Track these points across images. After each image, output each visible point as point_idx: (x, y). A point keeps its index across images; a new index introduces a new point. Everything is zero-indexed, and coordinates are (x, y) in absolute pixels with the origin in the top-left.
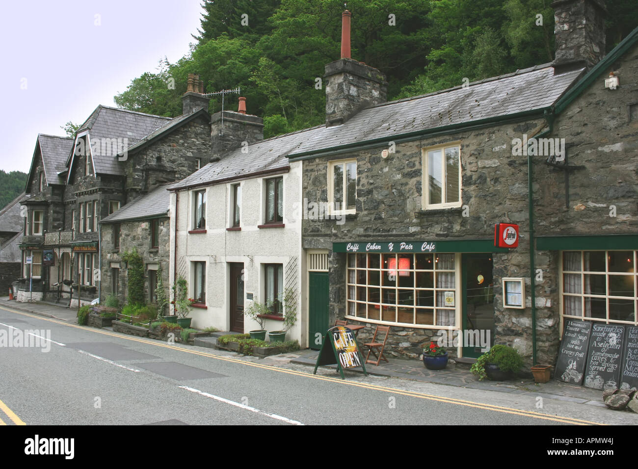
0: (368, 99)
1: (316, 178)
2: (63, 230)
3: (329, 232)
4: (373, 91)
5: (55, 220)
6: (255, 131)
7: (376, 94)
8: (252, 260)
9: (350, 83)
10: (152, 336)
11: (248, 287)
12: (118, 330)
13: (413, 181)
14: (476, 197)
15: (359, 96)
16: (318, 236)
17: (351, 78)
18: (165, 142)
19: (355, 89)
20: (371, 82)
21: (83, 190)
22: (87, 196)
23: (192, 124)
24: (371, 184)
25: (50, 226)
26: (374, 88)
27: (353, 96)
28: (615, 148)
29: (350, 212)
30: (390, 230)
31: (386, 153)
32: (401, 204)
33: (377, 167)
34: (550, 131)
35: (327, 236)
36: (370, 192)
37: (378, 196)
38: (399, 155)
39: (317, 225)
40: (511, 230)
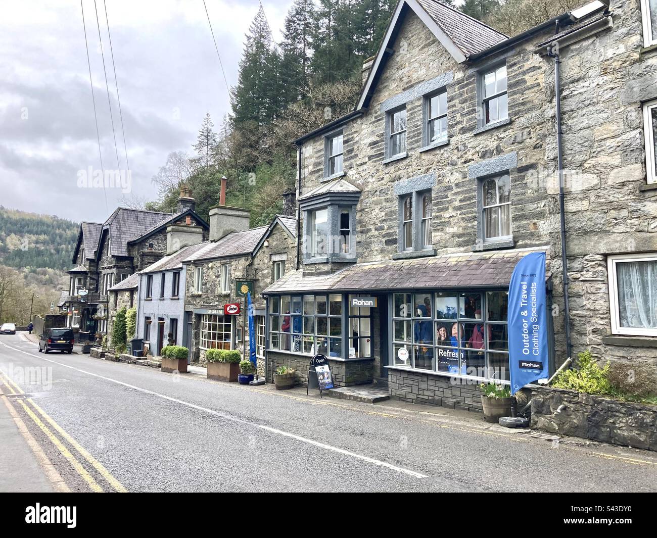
1: (191, 274)
8: (167, 317)
11: (165, 331)
13: (218, 280)
14: (233, 289)
16: (189, 304)
18: (162, 233)
22: (108, 270)
24: (207, 280)
28: (265, 272)
29: (200, 293)
30: (210, 303)
31: (211, 265)
32: (214, 291)
33: (209, 271)
34: (252, 262)
35: (192, 304)
36: (206, 284)
37: (208, 286)
38: (215, 266)
39: (190, 299)
40: (233, 306)
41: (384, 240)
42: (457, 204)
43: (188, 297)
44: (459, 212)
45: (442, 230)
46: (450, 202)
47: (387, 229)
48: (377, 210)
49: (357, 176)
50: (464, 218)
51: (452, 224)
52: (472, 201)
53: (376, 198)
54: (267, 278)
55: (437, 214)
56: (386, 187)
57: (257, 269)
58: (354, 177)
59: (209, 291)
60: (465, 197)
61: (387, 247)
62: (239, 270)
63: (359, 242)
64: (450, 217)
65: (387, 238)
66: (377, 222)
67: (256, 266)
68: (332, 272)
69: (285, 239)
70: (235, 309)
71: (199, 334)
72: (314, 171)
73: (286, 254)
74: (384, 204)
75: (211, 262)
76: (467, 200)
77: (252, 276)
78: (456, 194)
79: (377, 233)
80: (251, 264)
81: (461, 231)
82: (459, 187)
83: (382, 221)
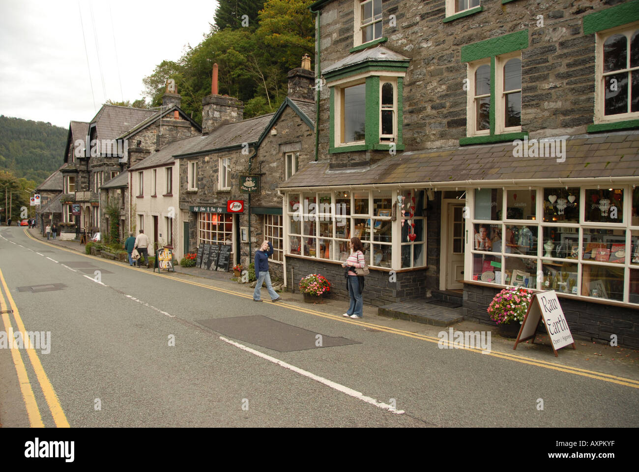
0: (228, 118)
1: (184, 169)
2: (87, 191)
3: (188, 200)
4: (232, 113)
5: (83, 183)
6: (184, 131)
7: (234, 114)
8: (161, 215)
9: (214, 110)
10: (116, 259)
11: (160, 230)
12: (103, 257)
13: (216, 175)
14: (235, 185)
15: (221, 117)
16: (185, 202)
17: (215, 107)
18: (149, 130)
19: (218, 113)
20: (230, 108)
21: (95, 163)
22: (98, 168)
23: (168, 116)
24: (203, 175)
25: (80, 187)
26: (233, 111)
27: (216, 118)
28: (274, 165)
29: (196, 189)
30: (208, 201)
31: (207, 159)
32: (212, 187)
33: (205, 166)
34: (257, 154)
35: (188, 202)
36: (202, 179)
37: (204, 182)
38: (211, 160)
39: (184, 196)
40: (236, 204)
41: (445, 121)
42: (563, 69)
43: (183, 194)
44: (565, 81)
45: (537, 106)
46: (552, 67)
47: (451, 107)
48: (435, 84)
49: (405, 41)
50: (573, 89)
51: (554, 97)
52: (587, 65)
53: (432, 67)
54: (276, 171)
55: (530, 85)
56: (448, 52)
57: (263, 162)
58: (400, 41)
59: (206, 187)
60: (575, 61)
61: (451, 130)
62: (241, 164)
63: (408, 125)
64: (551, 88)
65: (449, 119)
66: (435, 97)
67: (261, 158)
68: (373, 161)
69: (298, 125)
70: (239, 206)
71: (196, 233)
72: (340, 40)
73: (299, 144)
74: (445, 74)
75: (208, 155)
76: (580, 64)
77: (257, 170)
78: (560, 56)
79: (434, 112)
80: (255, 156)
81: (568, 106)
82: (566, 47)
83: (442, 97)
